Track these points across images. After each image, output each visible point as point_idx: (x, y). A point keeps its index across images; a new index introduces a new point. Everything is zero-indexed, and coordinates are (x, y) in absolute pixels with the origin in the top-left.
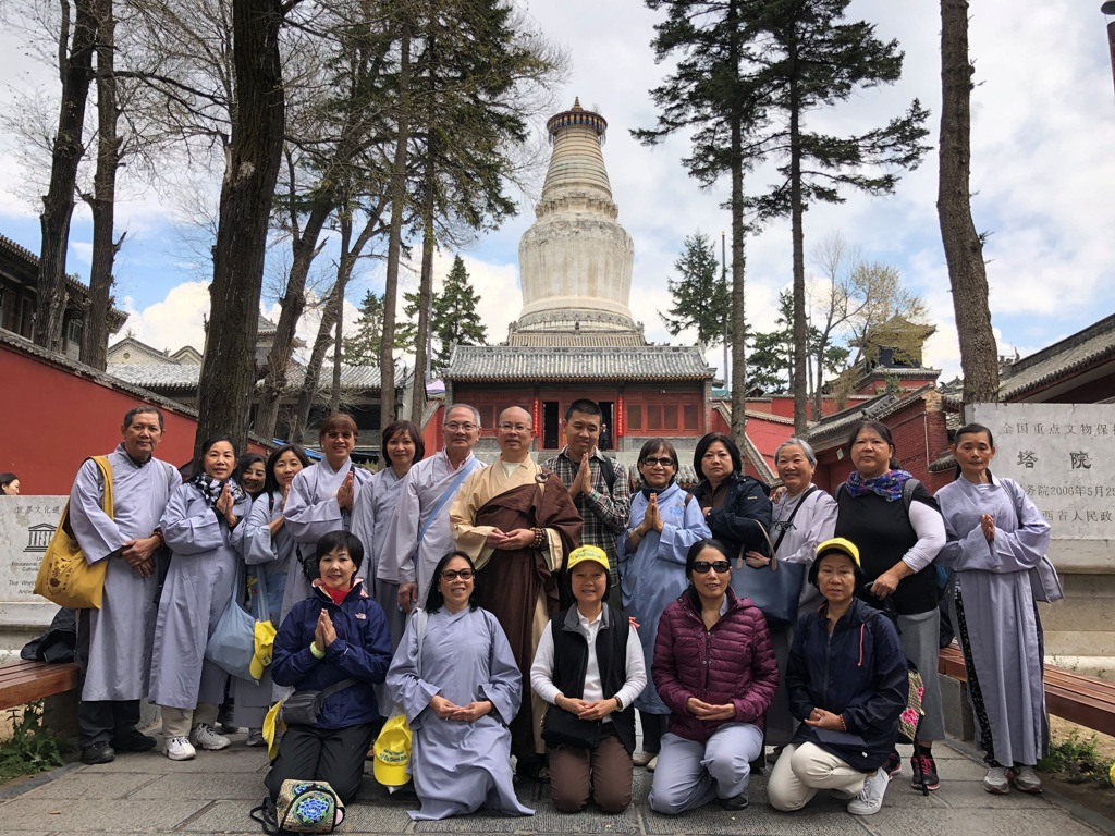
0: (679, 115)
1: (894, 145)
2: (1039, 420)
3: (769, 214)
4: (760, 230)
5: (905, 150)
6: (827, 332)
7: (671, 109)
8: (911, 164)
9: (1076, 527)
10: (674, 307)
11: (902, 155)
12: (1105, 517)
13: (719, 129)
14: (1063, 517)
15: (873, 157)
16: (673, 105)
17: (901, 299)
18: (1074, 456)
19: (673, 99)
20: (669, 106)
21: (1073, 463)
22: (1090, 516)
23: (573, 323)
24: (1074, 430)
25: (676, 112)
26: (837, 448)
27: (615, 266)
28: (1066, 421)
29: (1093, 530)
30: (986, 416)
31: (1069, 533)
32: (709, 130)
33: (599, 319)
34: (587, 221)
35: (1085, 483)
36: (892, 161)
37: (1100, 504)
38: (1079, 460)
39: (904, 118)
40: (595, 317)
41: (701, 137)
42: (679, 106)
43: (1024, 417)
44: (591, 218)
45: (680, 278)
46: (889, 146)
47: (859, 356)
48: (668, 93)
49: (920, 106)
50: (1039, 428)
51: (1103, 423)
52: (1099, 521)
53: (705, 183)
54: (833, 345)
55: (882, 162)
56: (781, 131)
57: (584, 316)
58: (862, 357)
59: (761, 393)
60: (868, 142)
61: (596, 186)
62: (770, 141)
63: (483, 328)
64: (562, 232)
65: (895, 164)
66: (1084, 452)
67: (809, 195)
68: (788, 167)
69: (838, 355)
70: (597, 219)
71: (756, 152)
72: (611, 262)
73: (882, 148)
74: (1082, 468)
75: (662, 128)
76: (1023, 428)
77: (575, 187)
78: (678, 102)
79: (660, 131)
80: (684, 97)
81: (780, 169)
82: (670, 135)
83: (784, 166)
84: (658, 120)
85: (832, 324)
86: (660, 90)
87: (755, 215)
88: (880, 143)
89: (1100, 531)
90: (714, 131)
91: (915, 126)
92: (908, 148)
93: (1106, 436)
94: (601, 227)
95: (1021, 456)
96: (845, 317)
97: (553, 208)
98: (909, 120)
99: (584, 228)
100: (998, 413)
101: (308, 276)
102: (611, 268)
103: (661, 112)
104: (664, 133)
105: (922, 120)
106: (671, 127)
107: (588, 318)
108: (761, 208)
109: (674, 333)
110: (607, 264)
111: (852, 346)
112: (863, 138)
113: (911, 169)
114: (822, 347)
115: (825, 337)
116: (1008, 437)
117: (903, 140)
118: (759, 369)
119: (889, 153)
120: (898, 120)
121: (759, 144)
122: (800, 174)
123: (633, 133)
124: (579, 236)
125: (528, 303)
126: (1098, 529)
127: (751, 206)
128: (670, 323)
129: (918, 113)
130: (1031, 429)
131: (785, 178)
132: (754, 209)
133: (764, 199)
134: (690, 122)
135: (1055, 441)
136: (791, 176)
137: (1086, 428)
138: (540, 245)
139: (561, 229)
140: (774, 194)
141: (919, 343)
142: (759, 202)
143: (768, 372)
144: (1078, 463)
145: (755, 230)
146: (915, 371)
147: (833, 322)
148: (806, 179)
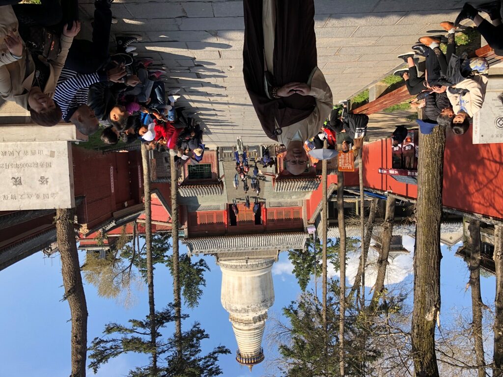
0: (207, 362)
1: (106, 350)
2: (38, 201)
3: (165, 314)
4: (169, 305)
5: (100, 348)
6: (131, 265)
7: (212, 365)
8: (97, 340)
9: (19, 148)
10: (203, 272)
11: (102, 345)
12: (5, 153)
13: (188, 356)
14: (26, 152)
15: (116, 343)
16: (211, 367)
17: (97, 282)
18: (20, 183)
19: (211, 369)
20: (213, 366)
21: (20, 180)
22: (12, 154)
23: (248, 264)
24: (20, 197)
25: (209, 363)
26: (127, 207)
27: (229, 292)
28: (24, 201)
29: (10, 146)
30: (64, 202)
31: (23, 144)
32: (193, 355)
33: (236, 266)
34: (244, 313)
35: (15, 170)
36: (107, 342)
37: (8, 159)
38: (17, 181)
39: (101, 364)
40: (238, 267)
41: (197, 352)
42: (208, 366)
43: (46, 202)
44: (242, 314)
45: (201, 287)
46: (108, 349)
47: (116, 254)
48: (213, 372)
49: (93, 370)
50: (38, 197)
51: (5, 201)
52: (7, 151)
53: (197, 326)
54: (128, 259)
55: (111, 341)
56: (161, 355)
57: (243, 268)
58: (114, 254)
59: (162, 234)
60: (119, 350)
61: (240, 330)
62: (166, 349)
63: (290, 258)
64: (255, 306)
65: (105, 340)
66: (15, 186)
67: (147, 323)
68: (157, 337)
69: (126, 254)
70: (239, 314)
71: (172, 343)
72: (231, 294)
73: (111, 348)
74: (16, 177)
75: (216, 355)
76: (46, 196)
77: (250, 328)
78: (209, 368)
79: (217, 354)
80: (205, 371)
81: (161, 335)
82: (211, 351)
83: (159, 337)
84: (218, 359)
85: (129, 268)
86: (218, 374)
87: (172, 312)
88: (113, 350)
89: (7, 146)
90: (190, 355)
91: (95, 360)
92: (99, 348)
93: (4, 194)
94: (237, 310)
95: (47, 182)
96: (123, 272)
97: (260, 318)
98: (99, 363)
99: (245, 309)
100: (59, 204)
101: (376, 276)
102: (231, 291)
103: (216, 363)
104: (215, 353)
105: (92, 363)
106: (211, 356)
107: (241, 267)
108: (169, 316)
109: (202, 260)
110: (234, 293)
111: (119, 259)
112: (121, 352)
113: (98, 338)
114: (134, 257)
115: (132, 262)
116: (53, 191)
117: (102, 352)
118: (162, 246)
119: (108, 345)
120: (104, 362)
121: (172, 347)
122: (151, 333)
123: (229, 352)
124: (247, 306)
125: (269, 272)
126: (8, 147)
127: (174, 317)
128: (204, 265)
129: (95, 366)
130: (42, 196)
131: (158, 331)
132: (172, 315)
133: (168, 321)
134: (202, 358)
135: (29, 190)
136: (155, 332)
137: (14, 198)
138: (265, 300)
139: (255, 308)
140: (163, 323)
141: (88, 261)
142: (170, 319)
143: (157, 245)
144: (18, 180)
145: (171, 305)
146: (90, 249)
147: (128, 270)
148: (148, 331)
